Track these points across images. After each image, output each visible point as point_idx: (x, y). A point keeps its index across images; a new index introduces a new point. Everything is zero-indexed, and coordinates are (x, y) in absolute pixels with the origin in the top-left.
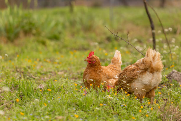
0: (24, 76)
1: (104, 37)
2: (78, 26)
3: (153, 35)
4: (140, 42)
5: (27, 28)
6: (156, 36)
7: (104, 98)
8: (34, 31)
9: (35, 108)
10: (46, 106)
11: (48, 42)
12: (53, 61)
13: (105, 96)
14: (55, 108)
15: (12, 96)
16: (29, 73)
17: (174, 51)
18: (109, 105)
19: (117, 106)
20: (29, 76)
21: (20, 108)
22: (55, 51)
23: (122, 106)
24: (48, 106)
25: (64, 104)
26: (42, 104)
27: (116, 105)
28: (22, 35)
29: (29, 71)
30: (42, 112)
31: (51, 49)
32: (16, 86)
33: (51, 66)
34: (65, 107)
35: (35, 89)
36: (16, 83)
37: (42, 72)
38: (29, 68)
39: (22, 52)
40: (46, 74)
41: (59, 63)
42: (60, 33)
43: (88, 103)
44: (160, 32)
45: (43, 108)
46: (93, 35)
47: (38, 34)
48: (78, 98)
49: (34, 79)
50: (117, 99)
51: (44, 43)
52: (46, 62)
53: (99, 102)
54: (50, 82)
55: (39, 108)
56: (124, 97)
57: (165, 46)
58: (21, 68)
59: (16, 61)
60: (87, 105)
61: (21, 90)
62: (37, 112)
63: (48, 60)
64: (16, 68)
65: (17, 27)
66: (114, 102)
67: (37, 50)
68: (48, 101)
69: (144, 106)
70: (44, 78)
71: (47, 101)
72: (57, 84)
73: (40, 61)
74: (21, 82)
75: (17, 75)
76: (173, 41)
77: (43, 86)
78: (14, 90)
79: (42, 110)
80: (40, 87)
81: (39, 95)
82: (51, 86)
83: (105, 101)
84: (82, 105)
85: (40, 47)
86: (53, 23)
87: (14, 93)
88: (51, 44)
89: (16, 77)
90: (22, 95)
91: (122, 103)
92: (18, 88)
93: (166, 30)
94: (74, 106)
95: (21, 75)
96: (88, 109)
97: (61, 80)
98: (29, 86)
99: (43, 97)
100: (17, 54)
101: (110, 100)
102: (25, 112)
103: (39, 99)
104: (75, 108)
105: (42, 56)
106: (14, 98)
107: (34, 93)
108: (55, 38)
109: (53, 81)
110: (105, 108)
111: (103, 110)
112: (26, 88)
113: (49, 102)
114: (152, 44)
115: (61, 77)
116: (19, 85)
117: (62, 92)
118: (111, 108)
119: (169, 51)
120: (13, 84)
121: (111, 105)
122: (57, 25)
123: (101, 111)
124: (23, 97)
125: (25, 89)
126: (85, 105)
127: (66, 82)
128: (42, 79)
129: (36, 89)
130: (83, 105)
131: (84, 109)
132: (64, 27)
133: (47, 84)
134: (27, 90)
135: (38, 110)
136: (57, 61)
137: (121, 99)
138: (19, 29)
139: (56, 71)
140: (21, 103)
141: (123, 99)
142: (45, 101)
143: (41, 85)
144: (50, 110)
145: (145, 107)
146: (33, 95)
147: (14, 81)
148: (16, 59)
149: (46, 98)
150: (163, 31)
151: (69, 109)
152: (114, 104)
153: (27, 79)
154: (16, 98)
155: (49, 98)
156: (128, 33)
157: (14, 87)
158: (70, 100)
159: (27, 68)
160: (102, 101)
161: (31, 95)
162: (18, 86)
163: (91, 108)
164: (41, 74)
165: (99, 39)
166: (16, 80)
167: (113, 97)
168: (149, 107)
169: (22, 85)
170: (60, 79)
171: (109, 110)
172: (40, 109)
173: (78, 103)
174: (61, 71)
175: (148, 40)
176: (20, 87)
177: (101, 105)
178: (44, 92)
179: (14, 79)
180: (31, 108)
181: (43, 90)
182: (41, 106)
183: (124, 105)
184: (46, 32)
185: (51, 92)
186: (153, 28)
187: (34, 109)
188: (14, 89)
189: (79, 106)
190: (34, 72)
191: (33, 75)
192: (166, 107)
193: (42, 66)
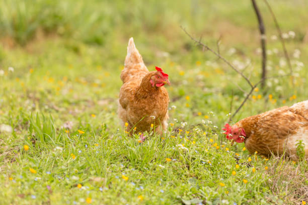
0: (41, 107)
1: (179, 43)
2: (137, 23)
3: (263, 44)
4: (240, 53)
5: (49, 23)
6: (268, 46)
7: (174, 148)
8: (61, 29)
9: (56, 162)
10: (75, 158)
11: (84, 49)
12: (90, 82)
13: (175, 146)
14: (90, 162)
15: (18, 140)
16: (49, 101)
17: (296, 72)
18: (182, 162)
19: (196, 163)
20: (49, 106)
21: (30, 160)
22: (95, 64)
23: (204, 163)
24: (77, 159)
25: (105, 157)
26: (67, 156)
27: (193, 161)
28: (40, 35)
29: (50, 97)
30: (67, 169)
31: (88, 61)
32: (25, 122)
33: (86, 90)
34: (106, 162)
35: (58, 129)
36: (26, 117)
37: (72, 100)
38: (49, 92)
39: (40, 64)
40: (77, 103)
41: (100, 86)
42: (105, 34)
43: (146, 156)
44: (274, 38)
45: (69, 162)
46: (161, 39)
47: (68, 34)
48: (130, 148)
49: (57, 111)
50: (196, 152)
51: (76, 50)
52: (79, 82)
53: (165, 155)
54: (84, 118)
55: (62, 162)
56: (207, 148)
57: (283, 63)
58: (35, 92)
59: (28, 81)
60: (144, 160)
61: (33, 130)
62: (59, 168)
63: (82, 80)
64: (28, 92)
65: (32, 21)
66: (191, 156)
67: (64, 62)
68: (78, 150)
69: (242, 164)
70: (73, 110)
71: (76, 151)
72: (95, 122)
73: (69, 80)
74: (35, 115)
75: (29, 105)
76: (297, 54)
77: (72, 123)
78: (21, 129)
79: (67, 166)
80: (65, 126)
81: (64, 139)
82: (86, 124)
83: (176, 155)
84: (136, 160)
85: (70, 57)
86: (94, 17)
87: (22, 133)
88: (90, 52)
89: (26, 108)
90: (35, 139)
91: (204, 158)
92: (29, 125)
93: (285, 36)
94: (122, 161)
95: (35, 104)
96: (146, 166)
97: (103, 114)
98: (48, 123)
99: (69, 143)
100: (30, 67)
101: (185, 153)
102: (39, 168)
103: (63, 146)
104: (124, 164)
105: (72, 73)
106: (22, 143)
107: (56, 136)
108: (97, 42)
109: (88, 117)
110: (175, 166)
111: (171, 169)
112: (42, 126)
113: (80, 152)
114: (260, 58)
115: (102, 110)
116: (31, 122)
117: (103, 136)
118: (185, 166)
119: (289, 71)
120: (20, 118)
121: (184, 161)
122: (100, 19)
123: (167, 171)
124: (36, 141)
125: (40, 127)
126: (140, 159)
127: (112, 119)
128: (71, 111)
129: (60, 129)
130: (138, 160)
131: (139, 167)
132: (113, 23)
133: (78, 122)
134: (44, 131)
135: (61, 166)
136: (98, 82)
137: (203, 152)
138: (35, 25)
139: (95, 100)
140: (32, 152)
141: (206, 151)
142: (73, 149)
143: (67, 122)
144: (80, 166)
145: (243, 166)
146: (54, 140)
147: (23, 113)
148: (28, 76)
149: (75, 145)
150: (280, 37)
151: (113, 165)
152: (190, 159)
153: (46, 111)
154: (24, 144)
155: (80, 145)
156: (221, 37)
157: (21, 125)
158: (115, 150)
159: (46, 93)
160: (170, 154)
161: (49, 139)
162: (29, 123)
163: (151, 164)
164: (70, 103)
165: (171, 46)
166: (26, 113)
167: (188, 147)
168: (249, 166)
169: (35, 121)
170: (101, 114)
171: (181, 168)
172: (65, 164)
173: (129, 155)
174: (104, 99)
175: (254, 51)
176: (31, 125)
177: (168, 160)
178: (72, 134)
179: (23, 111)
180: (49, 162)
181: (72, 131)
182: (66, 159)
183: (208, 161)
184: (81, 32)
185: (85, 135)
186: (262, 31)
187: (53, 164)
188: (23, 128)
189: (130, 161)
190: (57, 99)
191: (57, 105)
192: (278, 168)
193: (72, 89)
